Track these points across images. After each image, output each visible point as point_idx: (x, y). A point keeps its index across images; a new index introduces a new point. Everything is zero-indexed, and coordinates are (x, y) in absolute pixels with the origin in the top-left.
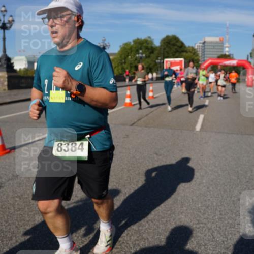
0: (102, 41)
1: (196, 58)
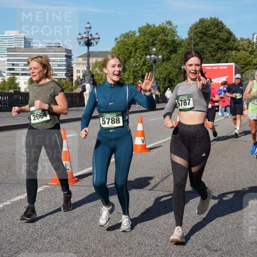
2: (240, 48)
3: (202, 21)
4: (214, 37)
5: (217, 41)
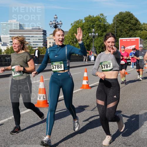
0: (54, 19)
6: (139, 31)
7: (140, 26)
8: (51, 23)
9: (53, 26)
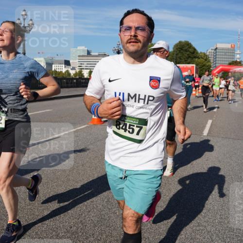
0: (117, 46)
1: (207, 64)
2: (200, 57)
3: (180, 42)
4: (186, 51)
5: (188, 53)
6: (197, 59)
7: (198, 55)
8: (114, 49)
9: (115, 52)
